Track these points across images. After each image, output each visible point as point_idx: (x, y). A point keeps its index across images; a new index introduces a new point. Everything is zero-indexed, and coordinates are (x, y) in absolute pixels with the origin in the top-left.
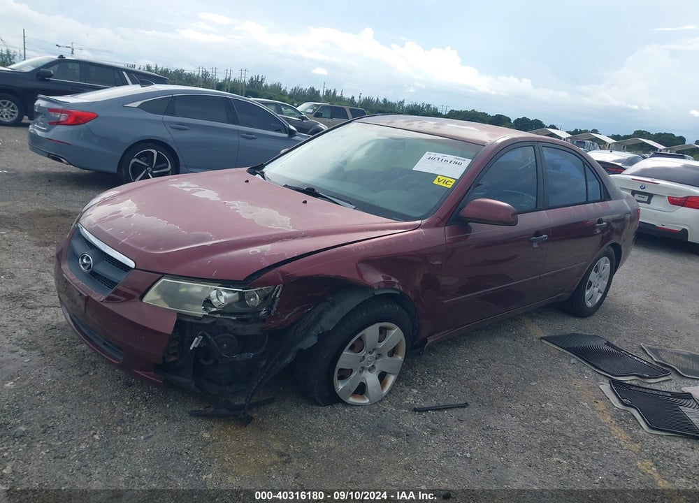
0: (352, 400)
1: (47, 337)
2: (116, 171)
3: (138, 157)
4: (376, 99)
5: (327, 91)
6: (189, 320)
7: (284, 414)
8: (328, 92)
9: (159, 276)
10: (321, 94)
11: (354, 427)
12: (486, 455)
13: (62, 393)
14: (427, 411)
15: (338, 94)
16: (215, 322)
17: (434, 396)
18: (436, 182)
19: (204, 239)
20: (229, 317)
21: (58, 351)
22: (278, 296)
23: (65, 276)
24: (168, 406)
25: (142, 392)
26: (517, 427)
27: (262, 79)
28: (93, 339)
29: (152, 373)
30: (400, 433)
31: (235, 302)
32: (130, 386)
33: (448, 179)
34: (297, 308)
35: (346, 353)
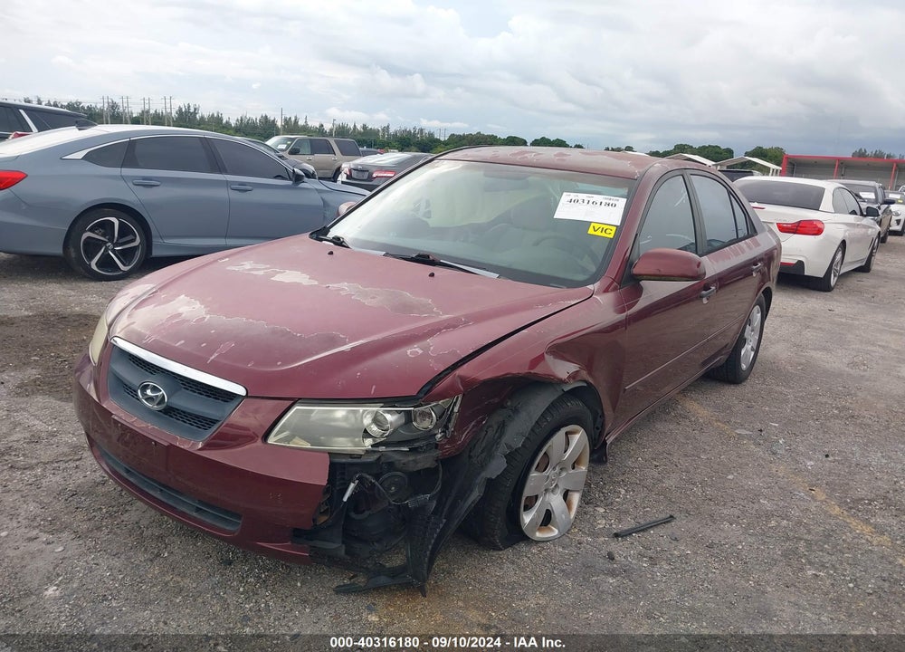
0: (538, 535)
1: (72, 509)
2: (61, 252)
3: (91, 230)
4: (352, 127)
5: (285, 120)
6: (344, 460)
7: (459, 569)
8: (287, 121)
9: (289, 403)
10: (279, 124)
11: (555, 572)
12: (730, 581)
13: (138, 592)
14: (630, 534)
15: (301, 123)
16: (379, 458)
17: (627, 512)
18: (591, 231)
19: (333, 341)
20: (396, 449)
21: (99, 529)
22: (456, 410)
23: (116, 418)
24: (299, 584)
25: (251, 570)
26: (743, 537)
27: (195, 109)
28: (174, 505)
29: (289, 543)
30: (614, 570)
31: (401, 426)
32: (230, 564)
33: (606, 227)
34: (473, 423)
35: (534, 474)
